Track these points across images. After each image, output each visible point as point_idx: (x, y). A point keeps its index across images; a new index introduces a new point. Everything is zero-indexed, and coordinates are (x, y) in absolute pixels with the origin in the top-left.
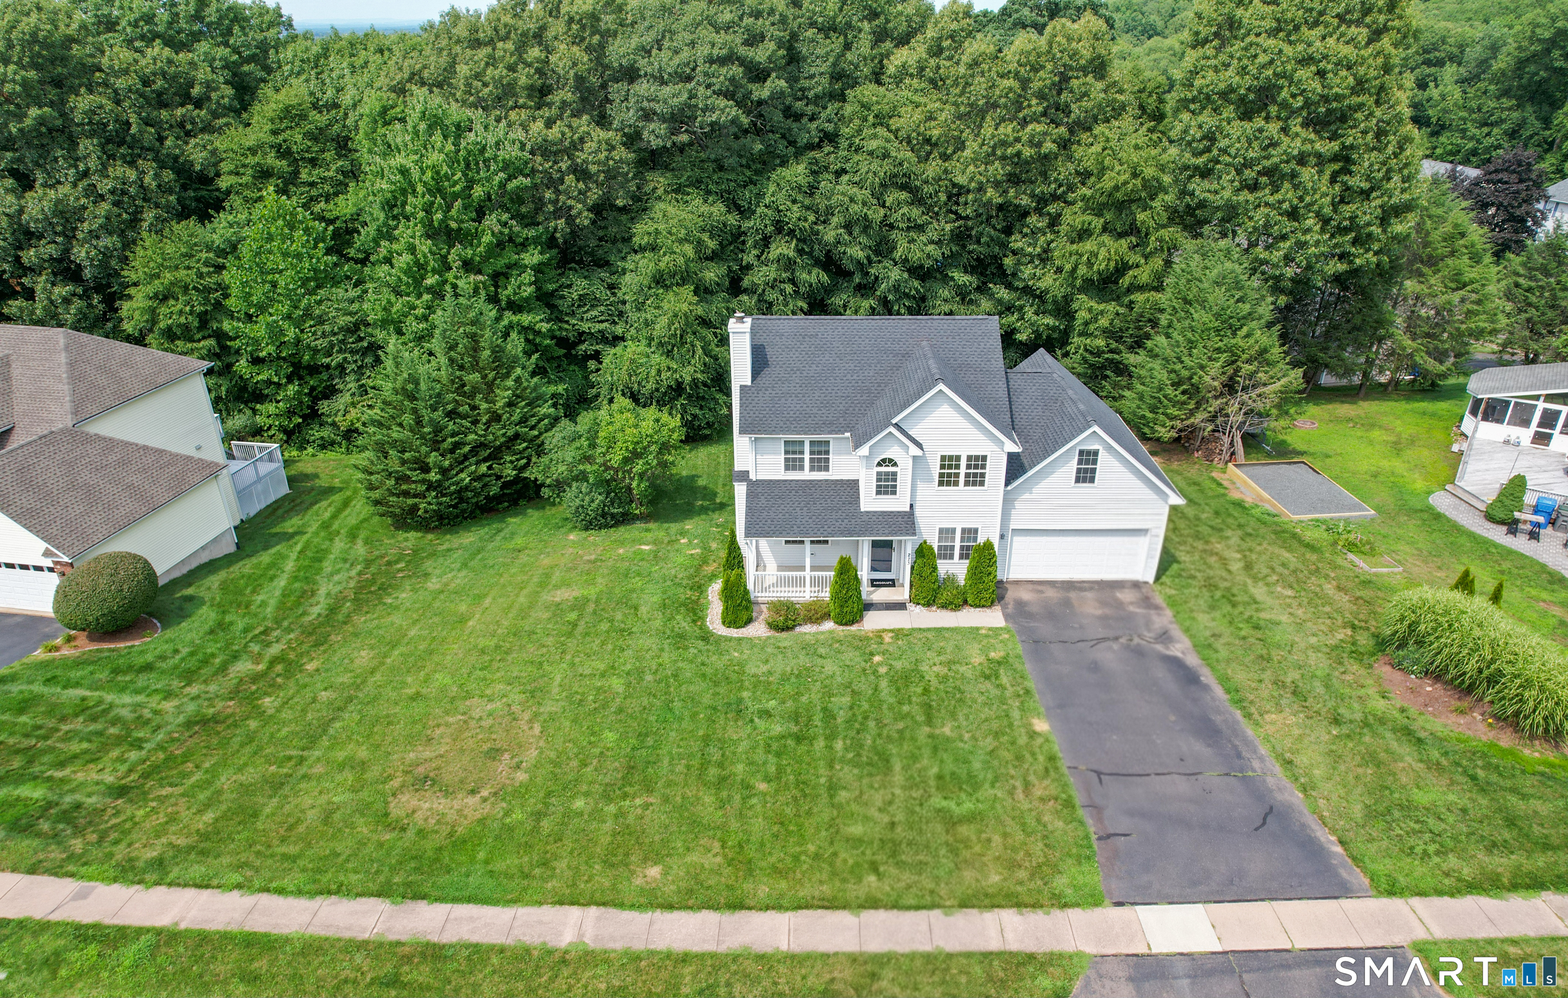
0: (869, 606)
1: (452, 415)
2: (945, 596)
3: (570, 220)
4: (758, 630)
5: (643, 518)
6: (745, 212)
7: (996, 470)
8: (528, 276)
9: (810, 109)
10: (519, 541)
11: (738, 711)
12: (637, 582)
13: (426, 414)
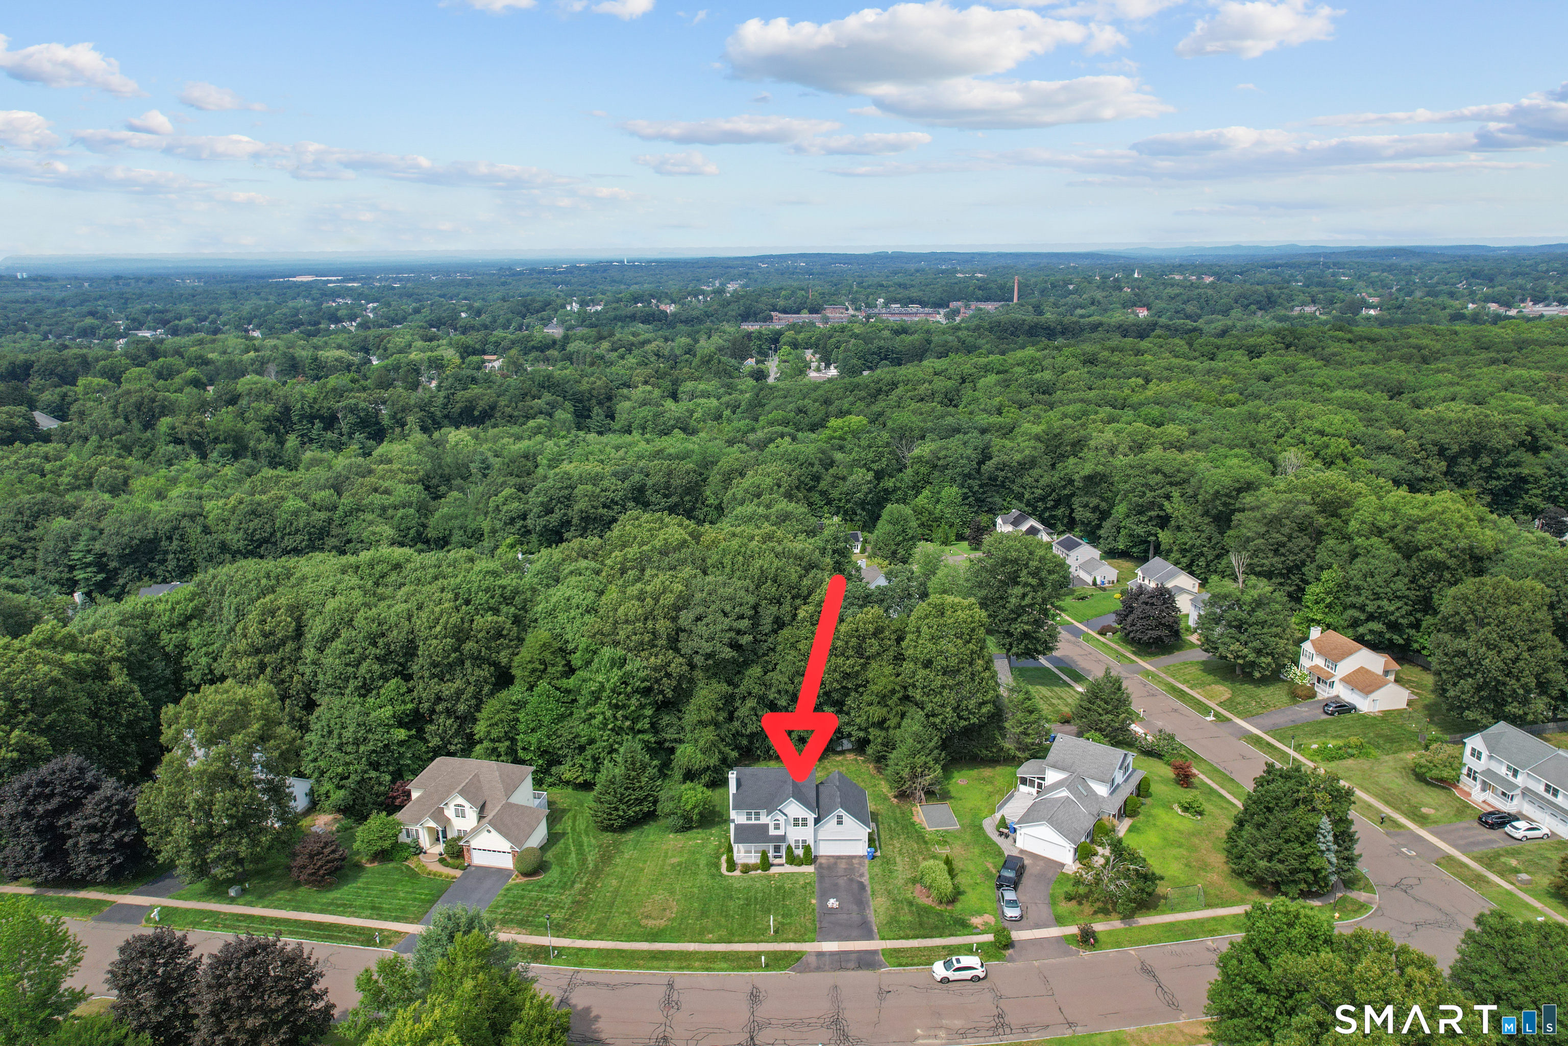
0: (772, 865)
1: (627, 789)
2: (797, 861)
3: (664, 696)
4: (737, 873)
5: (696, 827)
6: (736, 686)
7: (811, 822)
8: (647, 720)
9: (764, 638)
10: (652, 838)
11: (731, 898)
12: (698, 856)
13: (618, 790)
